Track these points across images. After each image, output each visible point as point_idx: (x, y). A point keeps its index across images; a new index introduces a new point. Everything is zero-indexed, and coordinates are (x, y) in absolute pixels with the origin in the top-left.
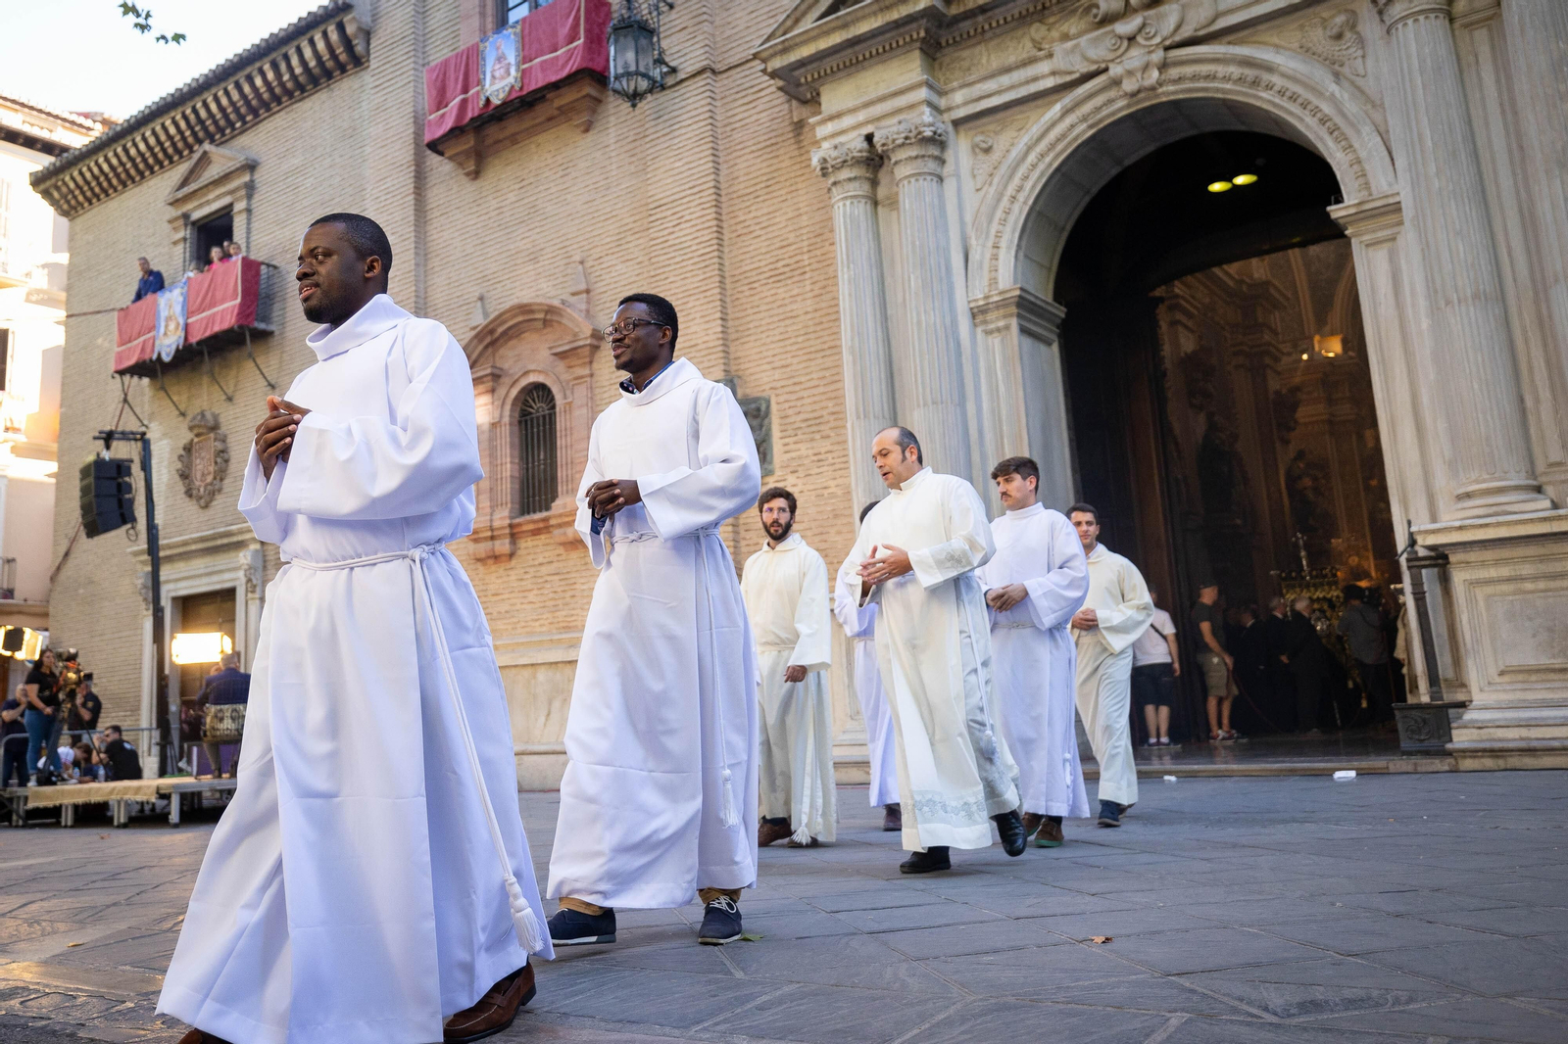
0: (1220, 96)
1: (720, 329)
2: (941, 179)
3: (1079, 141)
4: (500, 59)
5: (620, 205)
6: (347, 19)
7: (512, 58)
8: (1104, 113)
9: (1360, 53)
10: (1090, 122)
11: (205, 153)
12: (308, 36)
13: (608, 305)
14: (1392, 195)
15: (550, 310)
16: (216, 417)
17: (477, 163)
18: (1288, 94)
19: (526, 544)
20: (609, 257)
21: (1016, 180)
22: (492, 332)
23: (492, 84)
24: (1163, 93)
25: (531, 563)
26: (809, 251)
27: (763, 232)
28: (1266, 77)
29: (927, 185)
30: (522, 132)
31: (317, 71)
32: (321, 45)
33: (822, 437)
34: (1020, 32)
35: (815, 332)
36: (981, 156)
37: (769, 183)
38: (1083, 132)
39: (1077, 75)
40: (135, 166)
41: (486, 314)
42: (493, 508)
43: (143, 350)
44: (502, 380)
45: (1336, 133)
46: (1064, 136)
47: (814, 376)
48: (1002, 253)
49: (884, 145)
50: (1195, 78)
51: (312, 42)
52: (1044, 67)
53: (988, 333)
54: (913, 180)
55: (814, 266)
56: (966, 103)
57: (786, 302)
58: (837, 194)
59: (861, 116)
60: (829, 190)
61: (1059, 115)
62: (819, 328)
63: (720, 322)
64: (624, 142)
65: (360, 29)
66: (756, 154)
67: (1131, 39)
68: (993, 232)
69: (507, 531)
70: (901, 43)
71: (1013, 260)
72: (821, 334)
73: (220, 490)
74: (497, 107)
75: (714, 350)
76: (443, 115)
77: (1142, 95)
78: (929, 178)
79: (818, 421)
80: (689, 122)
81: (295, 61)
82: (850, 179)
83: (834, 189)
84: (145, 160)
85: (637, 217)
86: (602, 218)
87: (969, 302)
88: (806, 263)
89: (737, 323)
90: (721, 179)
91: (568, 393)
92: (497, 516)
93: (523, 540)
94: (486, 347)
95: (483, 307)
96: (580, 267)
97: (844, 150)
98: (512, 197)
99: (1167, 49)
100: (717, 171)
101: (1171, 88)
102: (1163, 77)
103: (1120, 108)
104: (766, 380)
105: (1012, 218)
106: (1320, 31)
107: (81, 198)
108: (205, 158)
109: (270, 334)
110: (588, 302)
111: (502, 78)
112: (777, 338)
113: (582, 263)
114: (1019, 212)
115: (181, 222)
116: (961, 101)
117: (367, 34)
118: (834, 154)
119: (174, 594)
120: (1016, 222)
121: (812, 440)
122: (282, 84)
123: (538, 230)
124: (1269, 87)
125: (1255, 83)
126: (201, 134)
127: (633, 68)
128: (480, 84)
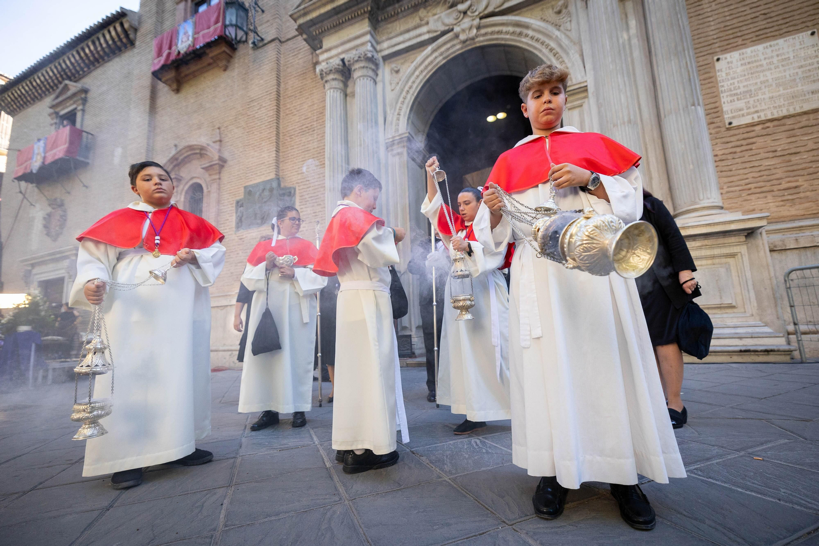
0: (504, 42)
1: (275, 155)
2: (375, 82)
3: (439, 65)
4: (185, 33)
6: (124, 20)
7: (190, 32)
8: (451, 51)
9: (569, 19)
10: (444, 56)
11: (66, 85)
12: (107, 28)
13: (229, 147)
14: (583, 82)
15: (202, 148)
16: (62, 201)
17: (178, 85)
18: (535, 38)
20: (231, 126)
21: (410, 83)
22: (177, 159)
23: (182, 44)
24: (478, 42)
26: (317, 120)
27: (298, 112)
28: (525, 31)
29: (369, 83)
30: (198, 71)
32: (113, 33)
33: (318, 205)
34: (414, 15)
35: (317, 157)
36: (394, 74)
37: (300, 91)
38: (440, 61)
39: (439, 33)
40: (37, 91)
43: (25, 169)
44: (182, 181)
45: (557, 56)
46: (432, 62)
47: (315, 177)
48: (401, 118)
49: (349, 61)
50: (492, 33)
51: (109, 32)
52: (424, 29)
53: (394, 156)
54: (361, 79)
55: (319, 127)
56: (388, 48)
57: (306, 143)
58: (327, 87)
59: (340, 50)
60: (324, 86)
61: (430, 52)
63: (275, 152)
64: (241, 75)
65: (131, 26)
66: (297, 78)
67: (465, 13)
68: (398, 108)
70: (359, 13)
71: (406, 121)
73: (61, 233)
74: (183, 55)
75: (272, 165)
76: (160, 60)
77: (468, 43)
78: (369, 79)
79: (316, 198)
80: (268, 62)
81: (102, 41)
82: (333, 79)
83: (326, 85)
86: (229, 108)
87: (385, 140)
88: (315, 126)
89: (284, 154)
90: (281, 89)
91: (209, 187)
94: (175, 166)
95: (176, 149)
96: (218, 130)
97: (331, 65)
98: (192, 101)
99: (481, 18)
100: (279, 85)
101: (481, 39)
102: (478, 33)
103: (457, 49)
104: (293, 179)
105: (407, 101)
106: (550, 11)
107: (14, 106)
108: (66, 88)
109: (88, 163)
110: (220, 146)
111: (186, 42)
112: (301, 160)
113: (219, 128)
114: (410, 99)
115: (54, 115)
116: (387, 47)
117: (136, 30)
118: (326, 66)
119: (39, 280)
120: (408, 104)
121: (313, 206)
122: (98, 52)
123: (202, 115)
124: (527, 36)
125: (520, 34)
126: (64, 76)
127: (234, 22)
128: (176, 45)
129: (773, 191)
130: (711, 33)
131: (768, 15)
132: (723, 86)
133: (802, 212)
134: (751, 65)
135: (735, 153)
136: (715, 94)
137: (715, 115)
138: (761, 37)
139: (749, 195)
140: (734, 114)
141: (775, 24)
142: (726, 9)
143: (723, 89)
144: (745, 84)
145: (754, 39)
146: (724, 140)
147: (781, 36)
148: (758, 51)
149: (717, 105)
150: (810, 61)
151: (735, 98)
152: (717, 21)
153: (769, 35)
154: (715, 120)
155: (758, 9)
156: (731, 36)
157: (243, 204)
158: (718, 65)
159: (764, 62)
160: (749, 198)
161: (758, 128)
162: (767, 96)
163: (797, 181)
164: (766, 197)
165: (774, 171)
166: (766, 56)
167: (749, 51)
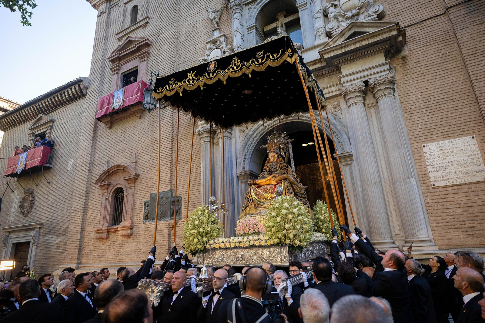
0: (304, 121)
1: (170, 176)
2: (231, 138)
3: (268, 131)
4: (118, 97)
5: (147, 139)
6: (81, 84)
7: (121, 97)
8: (274, 124)
9: (341, 113)
10: (271, 126)
11: (41, 117)
12: (70, 88)
13: (141, 167)
14: (350, 152)
15: (125, 167)
16: (33, 190)
17: (111, 125)
19: (111, 235)
20: (143, 153)
21: (251, 140)
22: (109, 172)
23: (115, 104)
24: (290, 120)
25: (113, 241)
27: (184, 149)
28: (316, 117)
29: (226, 140)
30: (123, 117)
31: (72, 97)
32: (73, 90)
35: (195, 179)
36: (242, 133)
37: (186, 136)
38: (269, 128)
40: (22, 119)
41: (108, 166)
42: (104, 223)
43: (13, 170)
44: (110, 186)
45: (335, 134)
46: (263, 129)
47: (194, 191)
48: (246, 161)
49: (215, 128)
51: (71, 89)
53: (242, 182)
55: (197, 160)
58: (202, 140)
60: (200, 139)
61: (262, 123)
62: (196, 177)
63: (170, 174)
64: (150, 122)
65: (84, 87)
66: (184, 128)
68: (244, 154)
69: (106, 231)
71: (249, 162)
72: (197, 179)
73: (30, 212)
74: (116, 110)
75: (167, 182)
76: (102, 111)
77: (284, 120)
78: (227, 138)
79: (194, 205)
80: (166, 118)
81: (66, 94)
82: (206, 137)
84: (25, 117)
85: (151, 143)
86: (142, 142)
87: (237, 173)
88: (195, 159)
89: (175, 174)
90: (174, 134)
91: (128, 191)
92: (104, 226)
93: (111, 234)
95: (108, 165)
96: (135, 155)
97: (205, 128)
98: (119, 135)
100: (173, 132)
103: (278, 122)
104: (181, 191)
105: (249, 151)
106: (330, 106)
107: (7, 126)
108: (41, 118)
109: (51, 168)
110: (136, 165)
111: (118, 102)
112: (185, 179)
113: (135, 154)
114: (251, 149)
115: (32, 135)
117: (87, 88)
118: (202, 129)
119: (13, 242)
122: (63, 100)
123: (125, 144)
124: (317, 120)
126: (40, 111)
127: (149, 102)
128: (112, 103)
129: (461, 228)
130: (420, 130)
131: (449, 124)
132: (428, 162)
133: (478, 243)
134: (442, 152)
135: (438, 202)
136: (424, 166)
137: (425, 179)
138: (446, 136)
139: (448, 229)
140: (435, 180)
141: (452, 129)
142: (426, 118)
143: (428, 164)
144: (440, 162)
145: (443, 137)
146: (431, 194)
147: (457, 136)
148: (445, 143)
149: (426, 172)
150: (474, 153)
151: (435, 170)
152: (422, 124)
153: (450, 135)
154: (426, 182)
155: (443, 120)
156: (430, 133)
157: (149, 204)
158: (425, 150)
159: (449, 151)
160: (448, 231)
161: (450, 189)
162: (452, 171)
163: (474, 223)
164: (458, 231)
165: (461, 216)
166: (450, 147)
167: (440, 143)
